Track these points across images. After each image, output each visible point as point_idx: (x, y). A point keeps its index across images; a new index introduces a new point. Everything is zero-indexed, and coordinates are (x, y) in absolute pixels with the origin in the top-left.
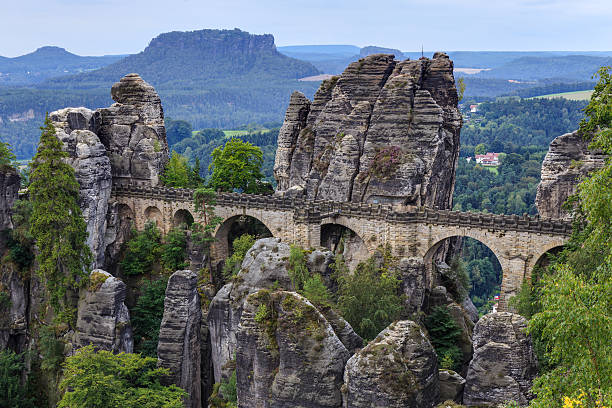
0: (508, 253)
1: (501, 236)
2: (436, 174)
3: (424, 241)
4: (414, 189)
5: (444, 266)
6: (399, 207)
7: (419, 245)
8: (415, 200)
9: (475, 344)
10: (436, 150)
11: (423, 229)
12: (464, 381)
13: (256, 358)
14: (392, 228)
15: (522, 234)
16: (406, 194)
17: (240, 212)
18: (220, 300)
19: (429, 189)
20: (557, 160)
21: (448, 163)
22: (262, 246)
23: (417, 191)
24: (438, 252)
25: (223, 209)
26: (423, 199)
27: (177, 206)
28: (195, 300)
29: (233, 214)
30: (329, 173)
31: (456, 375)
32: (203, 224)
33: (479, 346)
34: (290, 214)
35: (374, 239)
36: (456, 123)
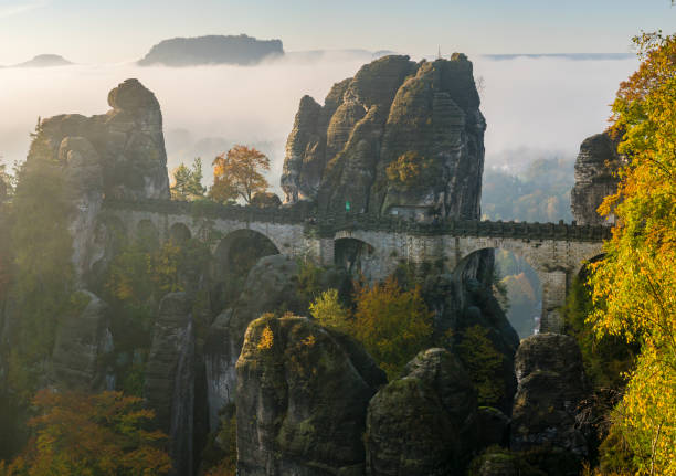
0: (547, 265)
1: (537, 246)
2: (460, 180)
3: (451, 254)
4: (437, 198)
5: (476, 283)
6: (421, 217)
7: (447, 259)
8: (439, 209)
9: (520, 372)
10: (459, 154)
11: (450, 241)
12: (509, 420)
13: (260, 399)
14: (415, 241)
15: (559, 243)
16: (428, 203)
17: (242, 226)
18: (220, 327)
19: (454, 197)
20: (590, 162)
21: (473, 168)
22: (268, 265)
23: (441, 200)
24: (468, 268)
25: (224, 223)
26: (448, 208)
27: (173, 219)
28: (189, 327)
29: (235, 228)
30: (343, 182)
31: (500, 413)
32: (201, 240)
33: (523, 376)
34: (300, 228)
35: (394, 254)
36: (479, 126)
